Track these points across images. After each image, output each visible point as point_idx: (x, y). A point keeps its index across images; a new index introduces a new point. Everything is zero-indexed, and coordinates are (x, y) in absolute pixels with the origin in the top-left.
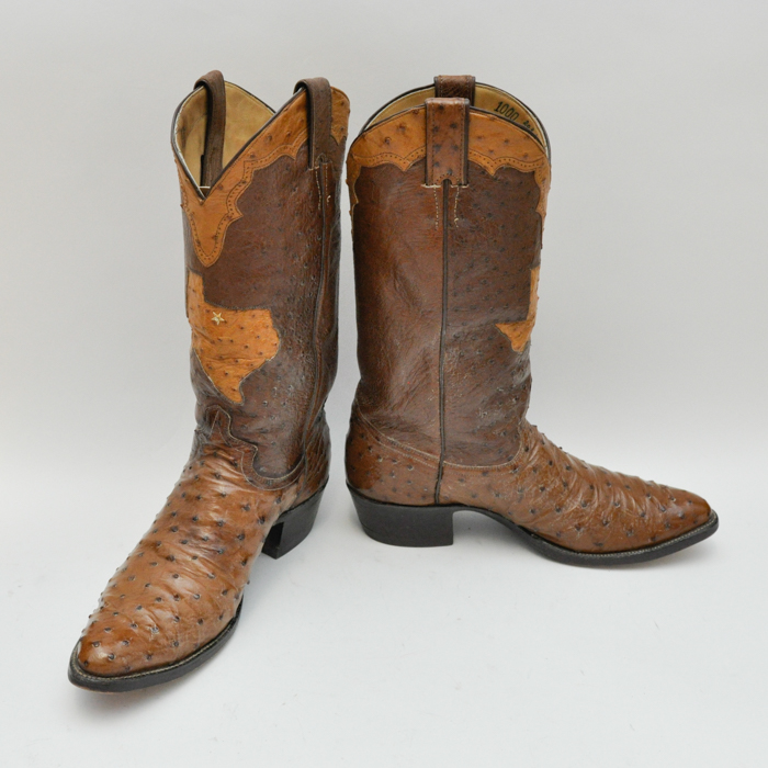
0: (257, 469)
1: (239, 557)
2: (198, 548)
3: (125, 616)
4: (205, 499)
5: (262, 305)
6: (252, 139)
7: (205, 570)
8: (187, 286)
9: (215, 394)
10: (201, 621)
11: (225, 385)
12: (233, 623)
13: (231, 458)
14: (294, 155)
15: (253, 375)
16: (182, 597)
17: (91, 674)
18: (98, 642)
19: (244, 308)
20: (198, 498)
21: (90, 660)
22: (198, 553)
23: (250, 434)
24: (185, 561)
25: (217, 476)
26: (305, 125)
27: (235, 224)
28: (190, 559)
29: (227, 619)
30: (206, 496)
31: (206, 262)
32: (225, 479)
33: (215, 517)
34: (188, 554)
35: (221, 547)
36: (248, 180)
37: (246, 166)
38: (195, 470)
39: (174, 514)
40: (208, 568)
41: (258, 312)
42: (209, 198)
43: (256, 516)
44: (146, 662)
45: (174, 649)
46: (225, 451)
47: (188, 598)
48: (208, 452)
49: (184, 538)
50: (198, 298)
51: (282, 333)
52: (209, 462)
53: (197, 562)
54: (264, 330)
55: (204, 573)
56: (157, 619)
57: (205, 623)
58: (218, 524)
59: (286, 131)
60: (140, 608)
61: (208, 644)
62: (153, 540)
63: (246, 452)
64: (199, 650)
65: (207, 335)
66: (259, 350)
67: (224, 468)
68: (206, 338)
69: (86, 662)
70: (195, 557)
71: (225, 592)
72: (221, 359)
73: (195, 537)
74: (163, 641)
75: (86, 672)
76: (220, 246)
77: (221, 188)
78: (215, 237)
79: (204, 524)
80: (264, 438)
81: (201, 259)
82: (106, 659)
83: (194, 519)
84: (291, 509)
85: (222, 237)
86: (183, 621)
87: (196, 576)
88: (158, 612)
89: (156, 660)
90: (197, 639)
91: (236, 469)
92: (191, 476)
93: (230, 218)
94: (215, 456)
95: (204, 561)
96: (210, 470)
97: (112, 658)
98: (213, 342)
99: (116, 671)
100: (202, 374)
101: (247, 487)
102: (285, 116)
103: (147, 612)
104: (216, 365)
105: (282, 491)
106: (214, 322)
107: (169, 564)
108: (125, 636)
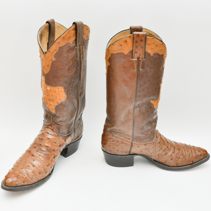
0: (59, 132)
1: (53, 156)
2: (41, 153)
3: (18, 170)
4: (44, 140)
5: (61, 86)
6: (58, 38)
7: (42, 159)
8: (41, 80)
9: (48, 110)
10: (40, 173)
11: (50, 107)
12: (50, 174)
13: (52, 128)
14: (71, 43)
15: (58, 105)
16: (35, 166)
17: (7, 186)
18: (9, 177)
19: (56, 86)
20: (42, 139)
21: (6, 182)
22: (41, 155)
23: (57, 122)
24: (37, 157)
25: (48, 133)
26: (75, 35)
27: (53, 62)
28: (38, 156)
29: (48, 173)
30: (44, 139)
31: (46, 73)
32: (50, 134)
33: (47, 145)
34: (38, 154)
35: (47, 153)
36: (57, 50)
37: (57, 45)
38: (43, 131)
39: (35, 143)
40: (44, 159)
41: (60, 87)
42: (46, 54)
43: (58, 145)
44: (23, 184)
45: (31, 181)
46: (51, 126)
47: (37, 167)
48: (46, 126)
49: (37, 150)
50: (44, 83)
51: (67, 94)
52: (46, 129)
53: (40, 157)
54: (61, 93)
55: (42, 160)
56: (27, 172)
57: (41, 174)
58: (47, 147)
59: (69, 36)
60: (23, 168)
61: (42, 180)
62: (29, 150)
63: (56, 127)
64: (39, 181)
65: (46, 93)
66: (60, 98)
67: (50, 131)
68: (46, 94)
69: (5, 183)
70: (40, 155)
71: (48, 166)
72: (50, 100)
73: (41, 150)
74: (28, 178)
75: (5, 185)
76: (49, 68)
77: (49, 51)
78: (48, 66)
79: (43, 146)
80: (62, 123)
81: (44, 72)
82: (11, 182)
83: (41, 145)
84: (70, 144)
85: (50, 65)
86: (34, 173)
87: (40, 161)
88: (28, 170)
89: (25, 183)
90: (38, 178)
91: (53, 131)
92: (41, 133)
93: (52, 60)
94: (48, 127)
95: (43, 157)
96: (46, 131)
97: (13, 182)
98: (47, 95)
99: (13, 186)
100: (45, 104)
101: (56, 137)
102: (68, 32)
103: (25, 170)
104: (48, 102)
105: (66, 139)
106: (48, 90)
107: (33, 157)
108: (17, 176)
